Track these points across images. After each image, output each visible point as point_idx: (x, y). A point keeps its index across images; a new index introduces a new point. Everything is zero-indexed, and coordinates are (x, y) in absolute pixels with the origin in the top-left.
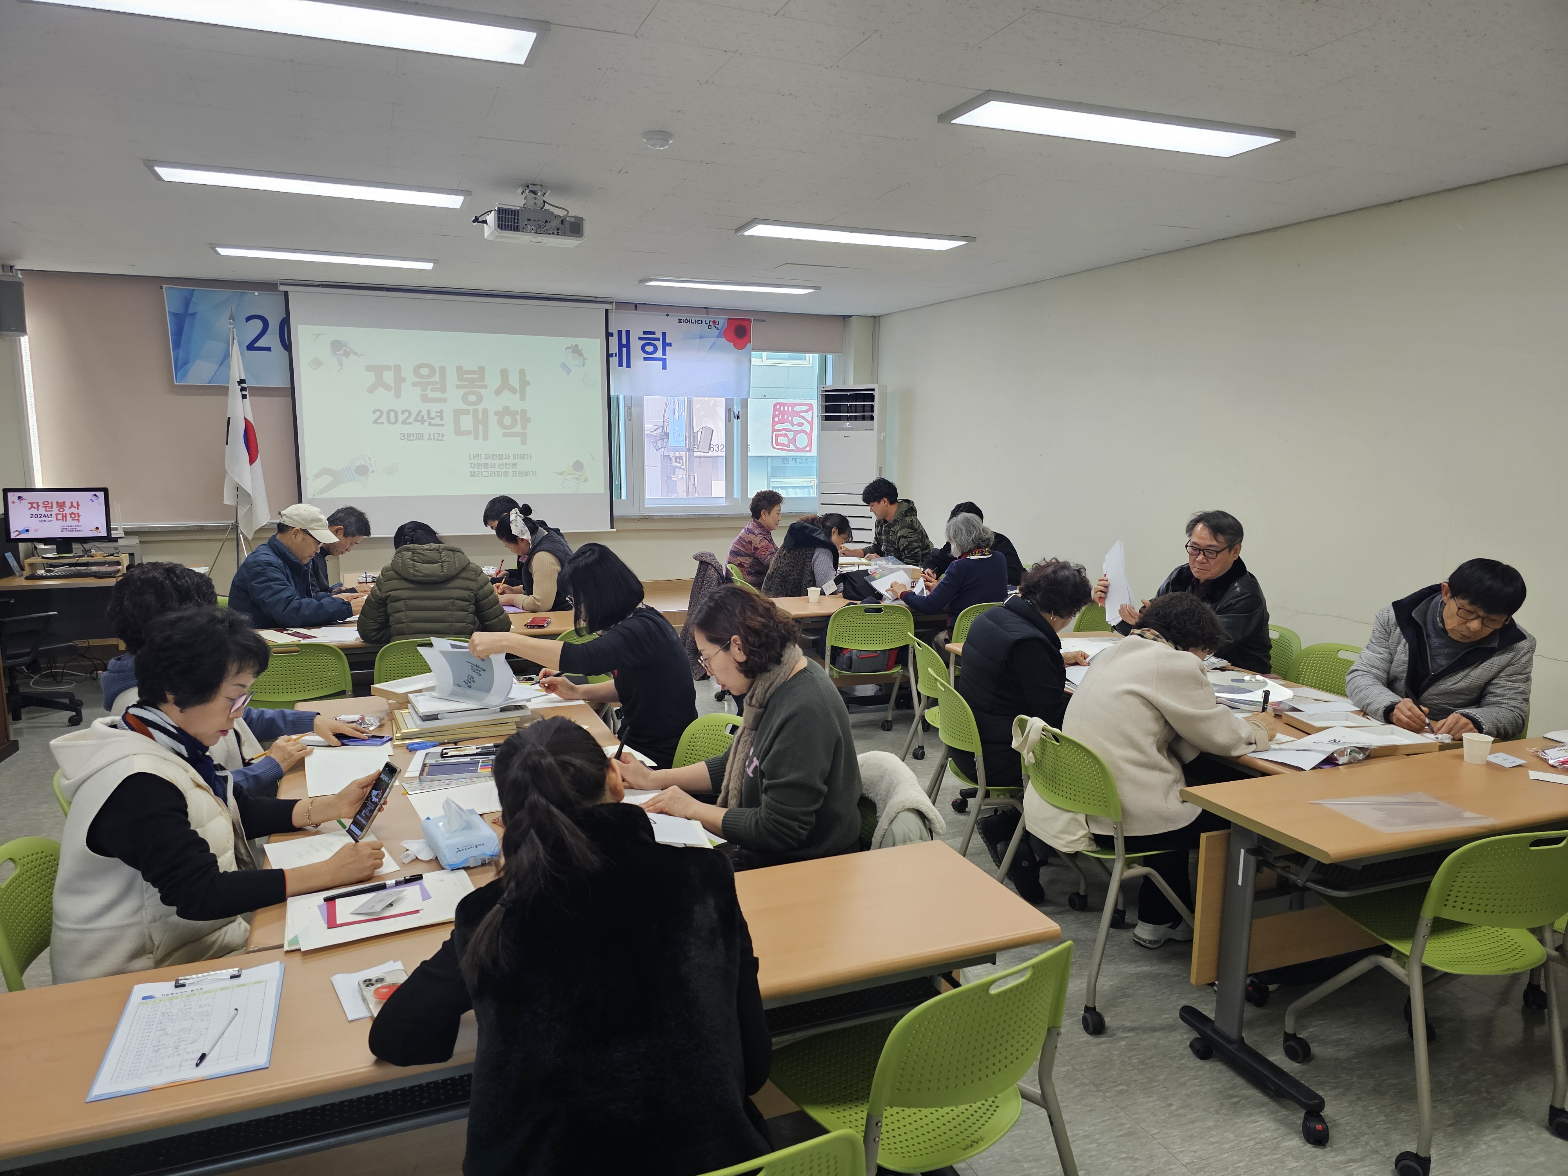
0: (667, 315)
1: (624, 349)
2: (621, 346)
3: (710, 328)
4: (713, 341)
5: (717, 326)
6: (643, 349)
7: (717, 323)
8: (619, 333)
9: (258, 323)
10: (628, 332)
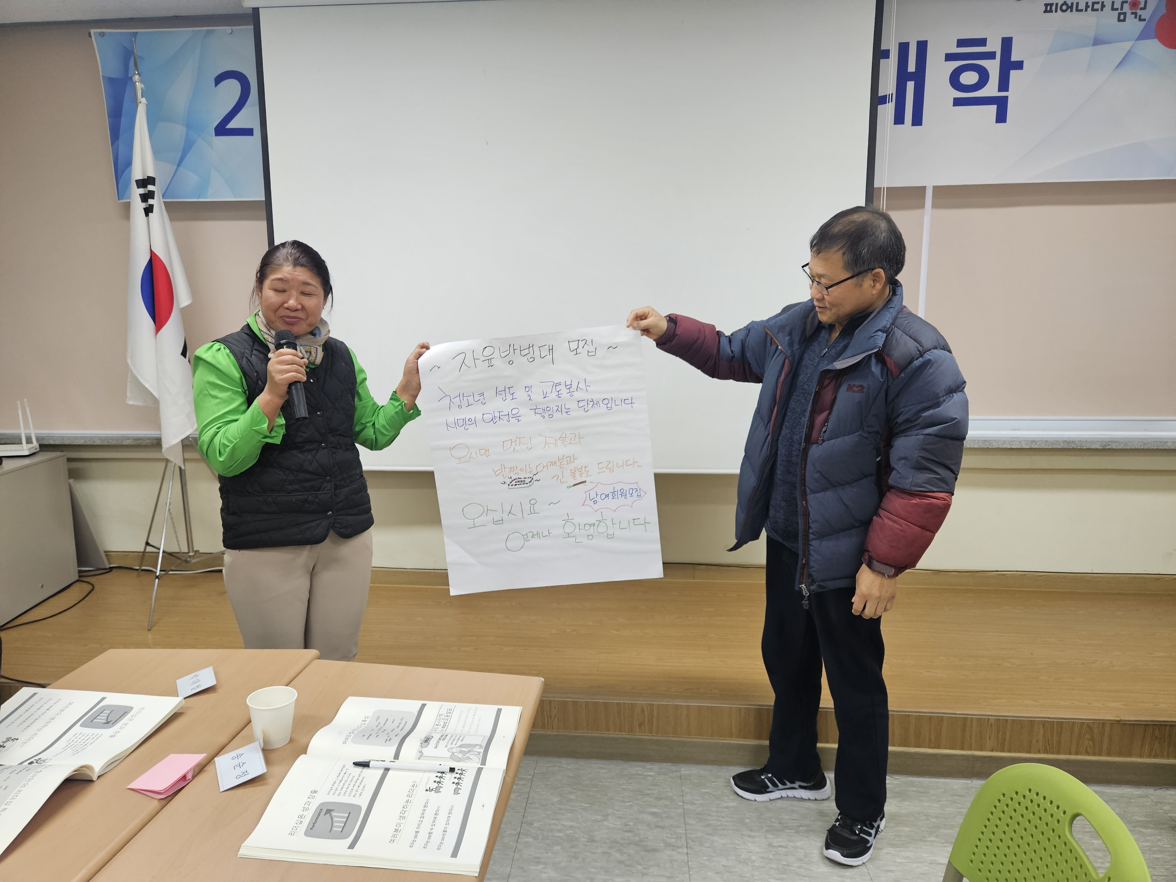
1: (910, 86)
2: (903, 76)
3: (1122, 18)
4: (1127, 46)
5: (1139, 12)
6: (954, 80)
7: (1142, 5)
8: (904, 48)
9: (233, 88)
10: (922, 46)
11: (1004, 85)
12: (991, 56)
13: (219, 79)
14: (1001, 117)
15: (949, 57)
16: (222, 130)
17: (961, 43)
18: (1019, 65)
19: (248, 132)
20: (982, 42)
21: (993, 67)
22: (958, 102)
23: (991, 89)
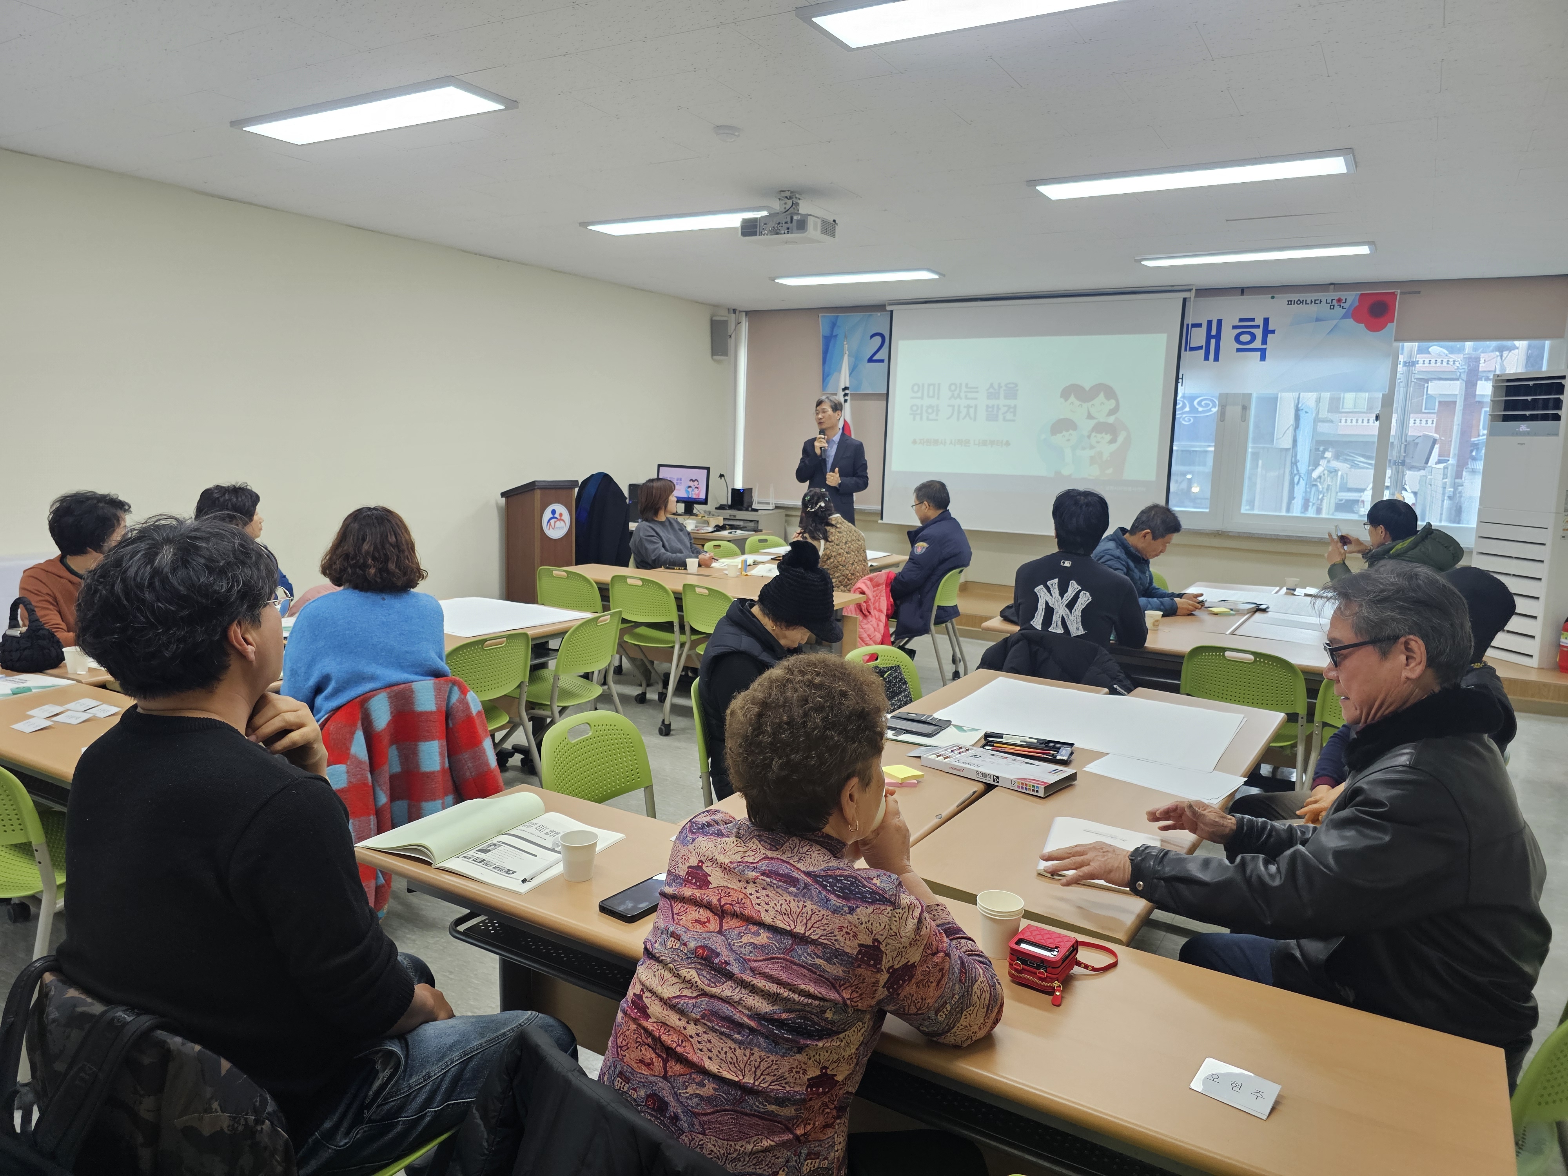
0: (1273, 297)
1: (1213, 341)
2: (1209, 336)
3: (1332, 307)
4: (1335, 322)
5: (1342, 304)
6: (1237, 339)
7: (1344, 301)
8: (1210, 323)
9: (878, 340)
10: (1220, 322)
11: (1264, 342)
12: (1258, 327)
13: (872, 336)
14: (1263, 358)
15: (1234, 327)
16: (871, 360)
17: (1241, 320)
18: (1273, 332)
19: (882, 361)
20: (1253, 320)
21: (1259, 333)
22: (1238, 350)
23: (1257, 344)
